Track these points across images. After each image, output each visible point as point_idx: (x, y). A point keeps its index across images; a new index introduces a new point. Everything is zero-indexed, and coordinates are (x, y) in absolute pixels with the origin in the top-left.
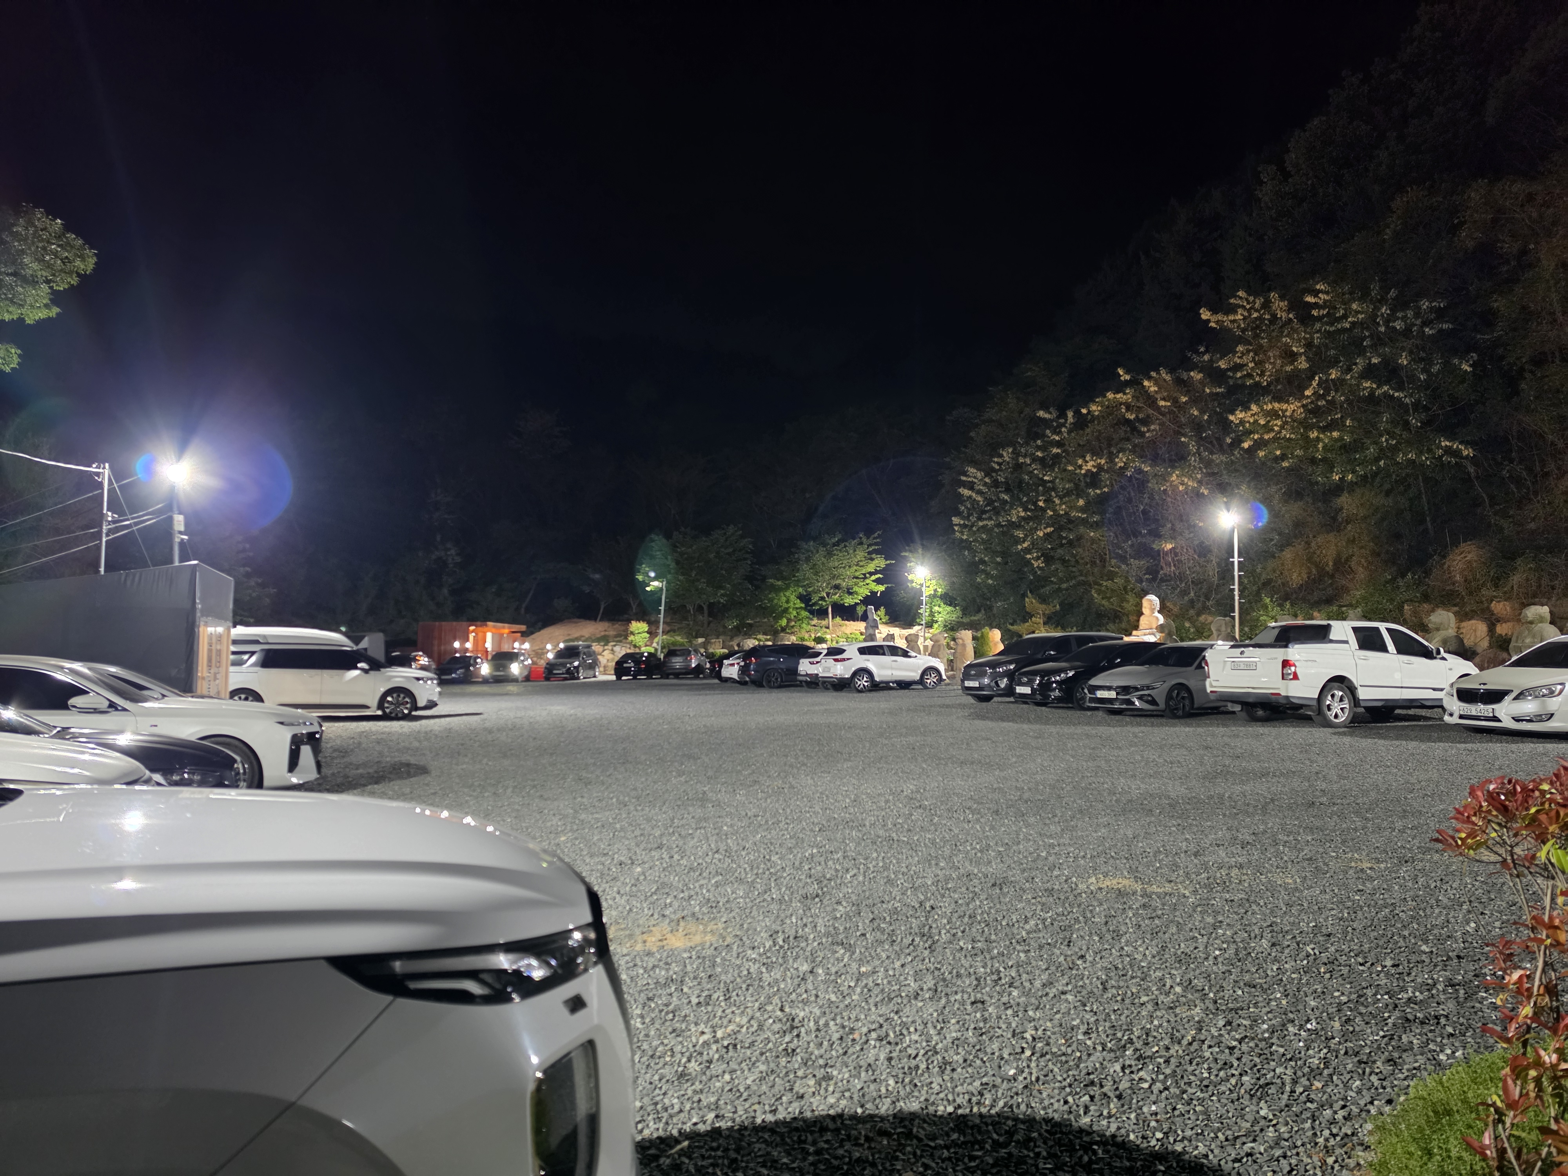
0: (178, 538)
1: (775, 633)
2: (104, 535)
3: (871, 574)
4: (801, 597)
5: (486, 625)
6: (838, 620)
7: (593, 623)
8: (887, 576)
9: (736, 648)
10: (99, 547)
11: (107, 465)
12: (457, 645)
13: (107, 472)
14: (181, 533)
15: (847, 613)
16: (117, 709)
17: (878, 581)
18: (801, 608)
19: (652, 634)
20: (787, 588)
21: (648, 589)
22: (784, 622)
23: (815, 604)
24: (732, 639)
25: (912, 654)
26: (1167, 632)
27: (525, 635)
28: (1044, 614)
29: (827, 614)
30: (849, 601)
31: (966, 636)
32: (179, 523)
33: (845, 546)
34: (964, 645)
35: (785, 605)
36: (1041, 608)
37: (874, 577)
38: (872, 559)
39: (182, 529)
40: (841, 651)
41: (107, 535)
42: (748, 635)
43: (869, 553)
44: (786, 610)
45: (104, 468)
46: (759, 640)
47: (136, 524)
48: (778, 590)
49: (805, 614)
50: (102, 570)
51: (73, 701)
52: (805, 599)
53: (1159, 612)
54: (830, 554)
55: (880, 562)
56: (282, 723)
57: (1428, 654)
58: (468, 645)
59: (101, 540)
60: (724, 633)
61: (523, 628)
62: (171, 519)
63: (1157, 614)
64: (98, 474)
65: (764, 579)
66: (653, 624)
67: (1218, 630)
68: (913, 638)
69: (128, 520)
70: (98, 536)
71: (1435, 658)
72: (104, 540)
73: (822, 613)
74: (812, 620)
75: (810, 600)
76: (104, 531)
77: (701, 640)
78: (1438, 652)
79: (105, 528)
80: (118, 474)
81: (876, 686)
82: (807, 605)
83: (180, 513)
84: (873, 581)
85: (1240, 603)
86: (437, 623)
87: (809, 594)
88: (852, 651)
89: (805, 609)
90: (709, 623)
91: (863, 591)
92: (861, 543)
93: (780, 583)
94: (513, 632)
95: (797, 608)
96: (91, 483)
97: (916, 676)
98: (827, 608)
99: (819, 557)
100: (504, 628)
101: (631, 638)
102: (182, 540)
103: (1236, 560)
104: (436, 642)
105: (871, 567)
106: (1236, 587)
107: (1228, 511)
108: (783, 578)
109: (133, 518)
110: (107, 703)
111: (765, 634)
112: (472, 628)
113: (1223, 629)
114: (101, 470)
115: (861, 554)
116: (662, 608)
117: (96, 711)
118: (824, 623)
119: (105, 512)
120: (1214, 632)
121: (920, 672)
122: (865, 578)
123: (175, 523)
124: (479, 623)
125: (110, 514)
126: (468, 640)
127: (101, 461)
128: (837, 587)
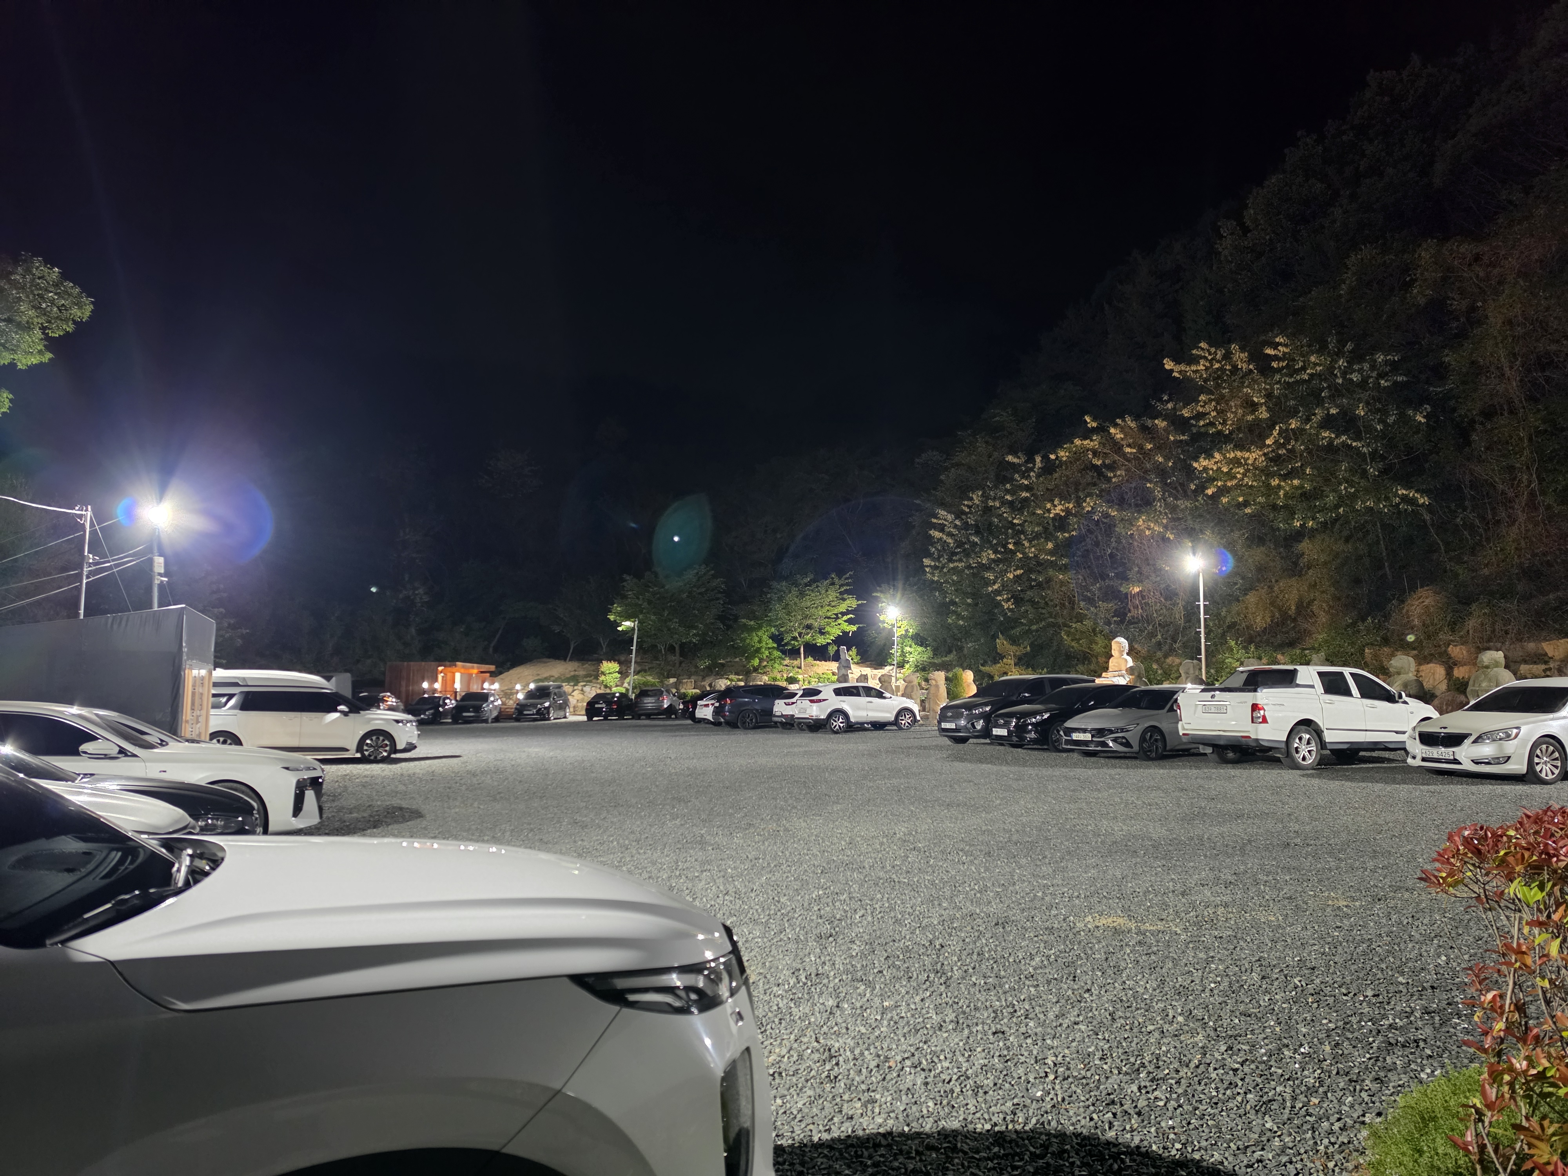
0: (157, 580)
1: (747, 673)
2: (85, 577)
3: (843, 614)
4: (773, 637)
5: (456, 666)
6: (810, 659)
7: (563, 662)
8: (858, 616)
9: (708, 689)
10: (78, 589)
11: (89, 507)
12: (425, 685)
13: (89, 514)
14: (160, 575)
15: (818, 653)
16: (126, 755)
17: (850, 622)
18: (773, 648)
19: (623, 674)
20: (760, 627)
21: (620, 629)
22: (756, 662)
23: (786, 644)
24: (703, 679)
25: (887, 695)
26: (1136, 674)
27: (494, 675)
28: (1015, 656)
29: (799, 654)
30: (821, 641)
31: (940, 677)
32: (159, 564)
33: (817, 587)
34: (937, 686)
35: (758, 645)
36: (1012, 649)
37: (845, 618)
38: (844, 600)
39: (162, 571)
40: (817, 692)
41: (88, 577)
42: (720, 675)
43: (841, 593)
44: (758, 650)
45: (87, 510)
46: (731, 680)
47: (117, 566)
48: (751, 630)
49: (777, 653)
50: (82, 612)
51: (84, 747)
52: (777, 639)
53: (1128, 654)
54: (802, 595)
55: (851, 603)
56: (287, 768)
57: (1390, 698)
58: (437, 686)
59: (81, 582)
60: (696, 673)
61: (492, 668)
62: (151, 562)
63: (1125, 656)
64: (80, 516)
65: (736, 618)
66: (624, 664)
67: (1187, 673)
68: (886, 678)
69: (109, 562)
70: (79, 577)
71: (1395, 702)
72: (85, 581)
73: (794, 653)
74: (784, 659)
75: (782, 639)
76: (85, 573)
77: (672, 680)
78: (1399, 695)
79: (86, 570)
80: (99, 516)
81: (852, 728)
82: (779, 645)
83: (160, 555)
84: (845, 621)
85: (1206, 645)
86: (406, 663)
87: (781, 634)
88: (827, 692)
89: (778, 649)
90: (681, 663)
91: (835, 631)
92: (833, 584)
93: (752, 623)
94: (482, 672)
95: (769, 648)
96: (74, 524)
97: (890, 716)
98: (799, 648)
99: (791, 597)
100: (473, 668)
101: (602, 678)
102: (162, 582)
103: (1201, 603)
104: (404, 683)
105: (843, 607)
106: (1202, 630)
107: (1194, 554)
108: (755, 618)
109: (113, 560)
110: (118, 749)
111: (737, 674)
112: (440, 668)
113: (1191, 671)
114: (84, 513)
115: (832, 594)
116: (634, 648)
117: (106, 757)
118: (796, 663)
119: (86, 554)
120: (1183, 675)
121: (895, 713)
122: (837, 618)
123: (156, 564)
124: (448, 663)
125: (91, 556)
126: (436, 680)
127: (84, 504)
128: (809, 627)
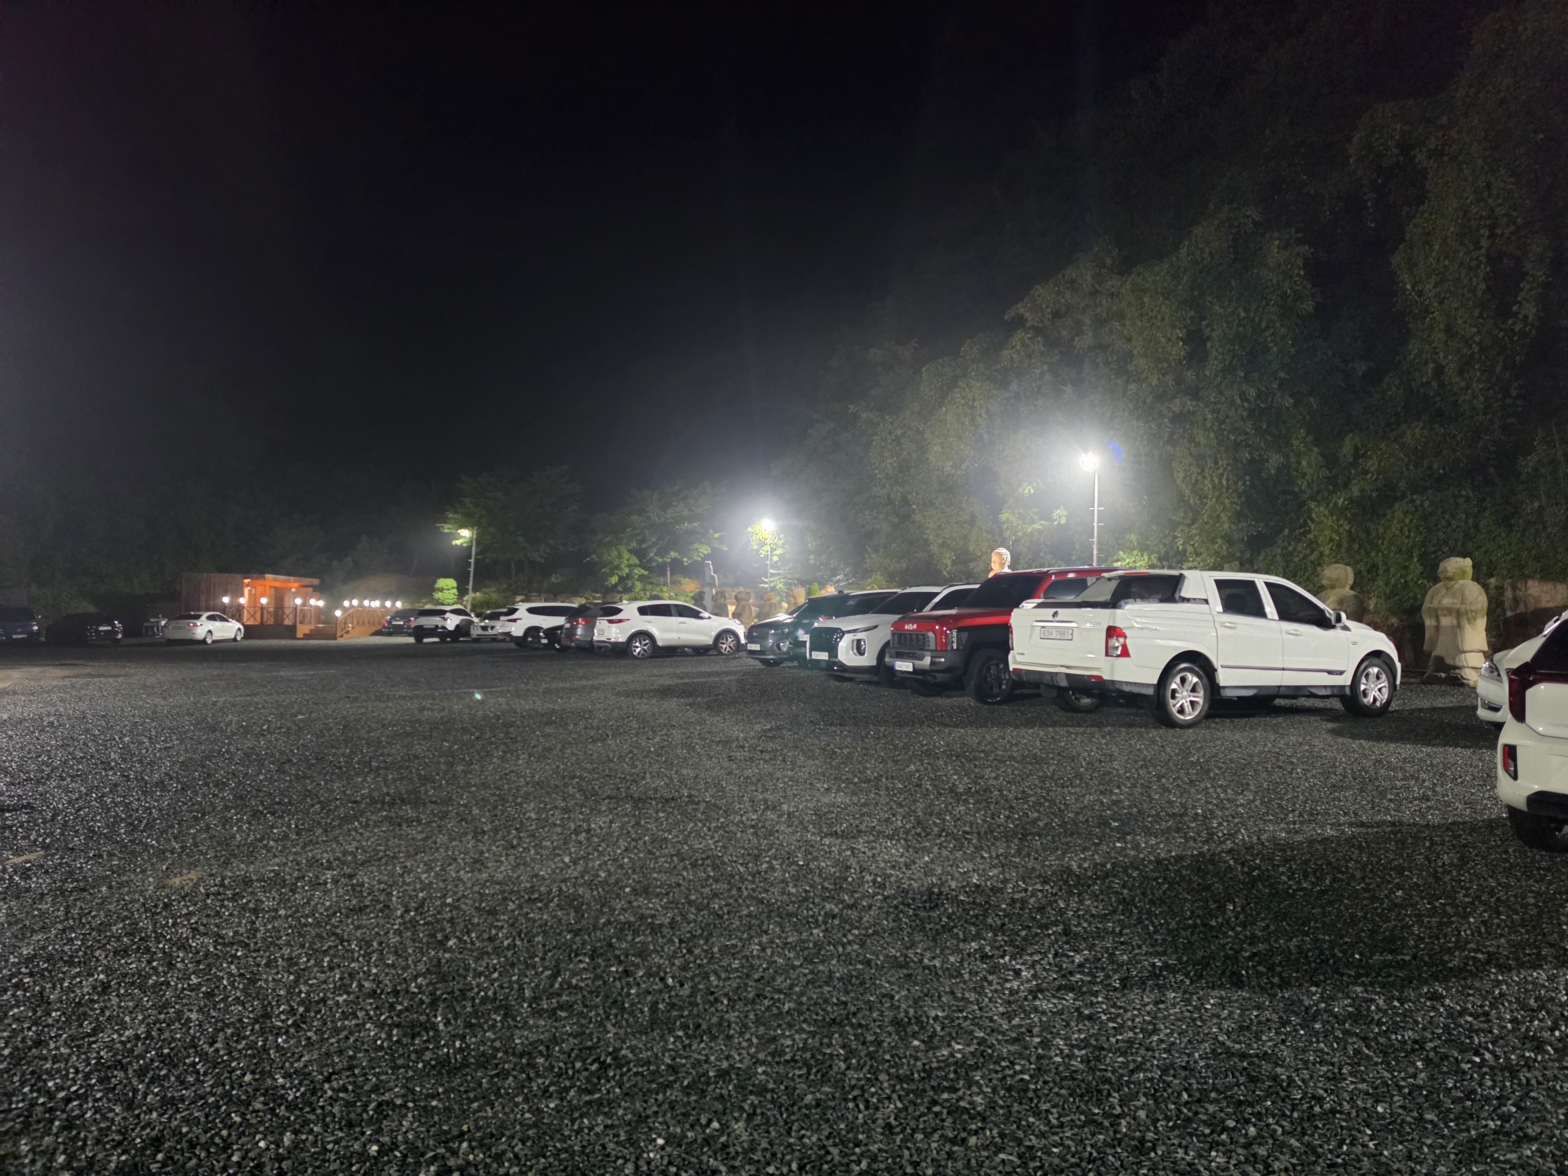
1: (604, 592)
4: (635, 553)
5: (265, 577)
6: (677, 576)
12: (226, 600)
18: (633, 565)
19: (462, 591)
20: (620, 542)
21: (455, 542)
23: (649, 561)
29: (665, 571)
35: (617, 561)
36: (883, 564)
42: (574, 594)
44: (617, 567)
48: (608, 544)
49: (639, 571)
52: (640, 554)
57: (1322, 622)
58: (242, 601)
60: (546, 591)
65: (592, 532)
66: (462, 581)
71: (1334, 627)
73: (659, 571)
75: (645, 556)
77: (520, 598)
78: (1339, 619)
82: (642, 561)
87: (645, 549)
89: (640, 566)
92: (704, 493)
93: (611, 537)
95: (630, 565)
97: (708, 640)
98: (665, 565)
99: (654, 508)
104: (202, 598)
108: (614, 532)
112: (246, 581)
116: (472, 565)
118: (661, 580)
126: (242, 595)
